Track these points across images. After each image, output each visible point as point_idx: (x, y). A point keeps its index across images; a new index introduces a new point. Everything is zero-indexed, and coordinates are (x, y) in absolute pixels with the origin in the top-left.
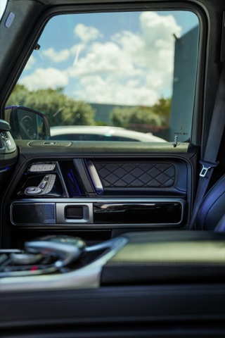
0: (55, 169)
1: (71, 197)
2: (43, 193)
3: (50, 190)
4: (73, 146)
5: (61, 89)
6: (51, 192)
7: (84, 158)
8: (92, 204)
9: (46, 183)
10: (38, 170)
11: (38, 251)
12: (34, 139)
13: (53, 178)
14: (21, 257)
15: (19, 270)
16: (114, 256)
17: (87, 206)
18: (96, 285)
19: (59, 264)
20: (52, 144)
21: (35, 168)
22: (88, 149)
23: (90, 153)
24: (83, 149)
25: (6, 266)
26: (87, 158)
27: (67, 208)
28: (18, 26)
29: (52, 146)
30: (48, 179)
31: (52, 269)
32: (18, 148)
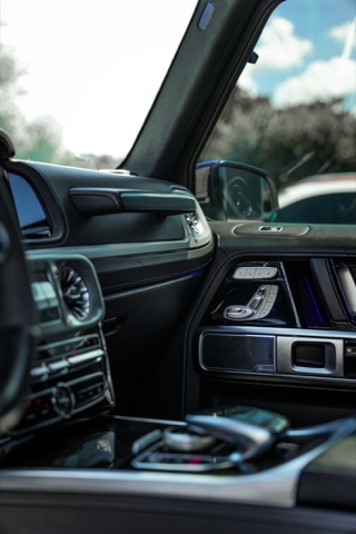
0: (276, 276)
1: (304, 326)
2: (256, 317)
3: (267, 313)
4: (311, 235)
5: (338, 100)
6: (271, 315)
7: (329, 258)
8: (341, 342)
9: (261, 300)
10: (248, 277)
11: (209, 430)
12: (248, 218)
13: (273, 292)
14: (182, 440)
15: (172, 461)
16: (321, 456)
17: (332, 345)
18: (289, 501)
19: (235, 457)
20: (274, 230)
21: (243, 273)
22: (338, 240)
23: (340, 248)
24: (328, 240)
25: (154, 452)
26: (334, 258)
27: (296, 346)
28: (219, 26)
29: (273, 234)
30: (263, 292)
31: (225, 465)
32: (214, 236)
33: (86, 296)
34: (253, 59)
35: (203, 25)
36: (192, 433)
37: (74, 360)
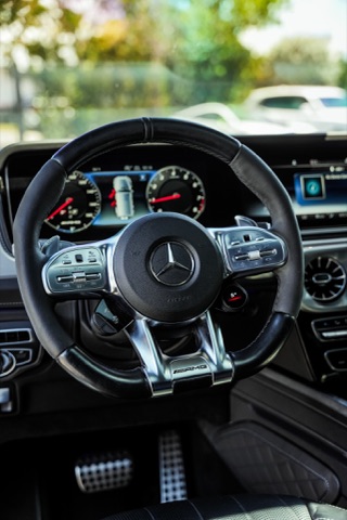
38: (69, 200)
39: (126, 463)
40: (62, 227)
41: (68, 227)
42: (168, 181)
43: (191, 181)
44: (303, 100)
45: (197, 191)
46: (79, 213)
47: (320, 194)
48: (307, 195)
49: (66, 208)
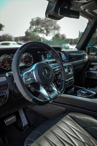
2: (94, 70)
6: (96, 70)
9: (95, 68)
11: (87, 91)
14: (84, 92)
15: (82, 95)
19: (91, 95)
25: (80, 93)
28: (90, 28)
30: (95, 66)
31: (89, 96)
33: (71, 70)
34: (95, 32)
35: (88, 28)
36: (85, 91)
37: (70, 79)
38: (7, 62)
39: (15, 117)
40: (6, 68)
41: (7, 68)
42: (26, 56)
43: (30, 56)
44: (10, 44)
45: (31, 58)
46: (9, 65)
47: (50, 58)
48: (49, 58)
49: (6, 64)
